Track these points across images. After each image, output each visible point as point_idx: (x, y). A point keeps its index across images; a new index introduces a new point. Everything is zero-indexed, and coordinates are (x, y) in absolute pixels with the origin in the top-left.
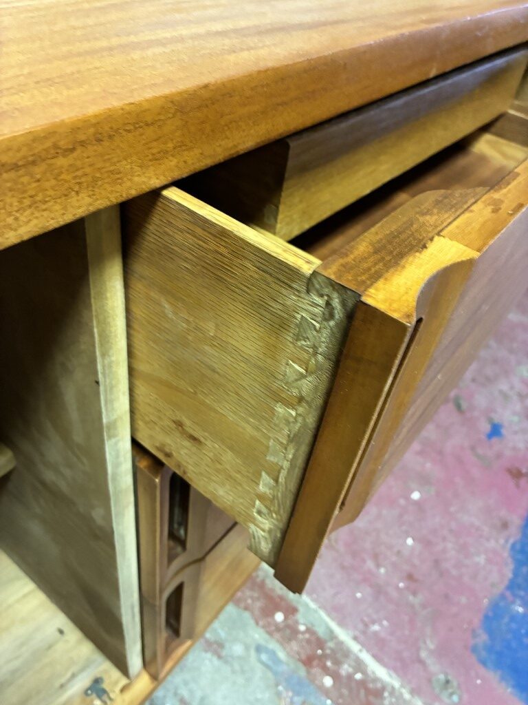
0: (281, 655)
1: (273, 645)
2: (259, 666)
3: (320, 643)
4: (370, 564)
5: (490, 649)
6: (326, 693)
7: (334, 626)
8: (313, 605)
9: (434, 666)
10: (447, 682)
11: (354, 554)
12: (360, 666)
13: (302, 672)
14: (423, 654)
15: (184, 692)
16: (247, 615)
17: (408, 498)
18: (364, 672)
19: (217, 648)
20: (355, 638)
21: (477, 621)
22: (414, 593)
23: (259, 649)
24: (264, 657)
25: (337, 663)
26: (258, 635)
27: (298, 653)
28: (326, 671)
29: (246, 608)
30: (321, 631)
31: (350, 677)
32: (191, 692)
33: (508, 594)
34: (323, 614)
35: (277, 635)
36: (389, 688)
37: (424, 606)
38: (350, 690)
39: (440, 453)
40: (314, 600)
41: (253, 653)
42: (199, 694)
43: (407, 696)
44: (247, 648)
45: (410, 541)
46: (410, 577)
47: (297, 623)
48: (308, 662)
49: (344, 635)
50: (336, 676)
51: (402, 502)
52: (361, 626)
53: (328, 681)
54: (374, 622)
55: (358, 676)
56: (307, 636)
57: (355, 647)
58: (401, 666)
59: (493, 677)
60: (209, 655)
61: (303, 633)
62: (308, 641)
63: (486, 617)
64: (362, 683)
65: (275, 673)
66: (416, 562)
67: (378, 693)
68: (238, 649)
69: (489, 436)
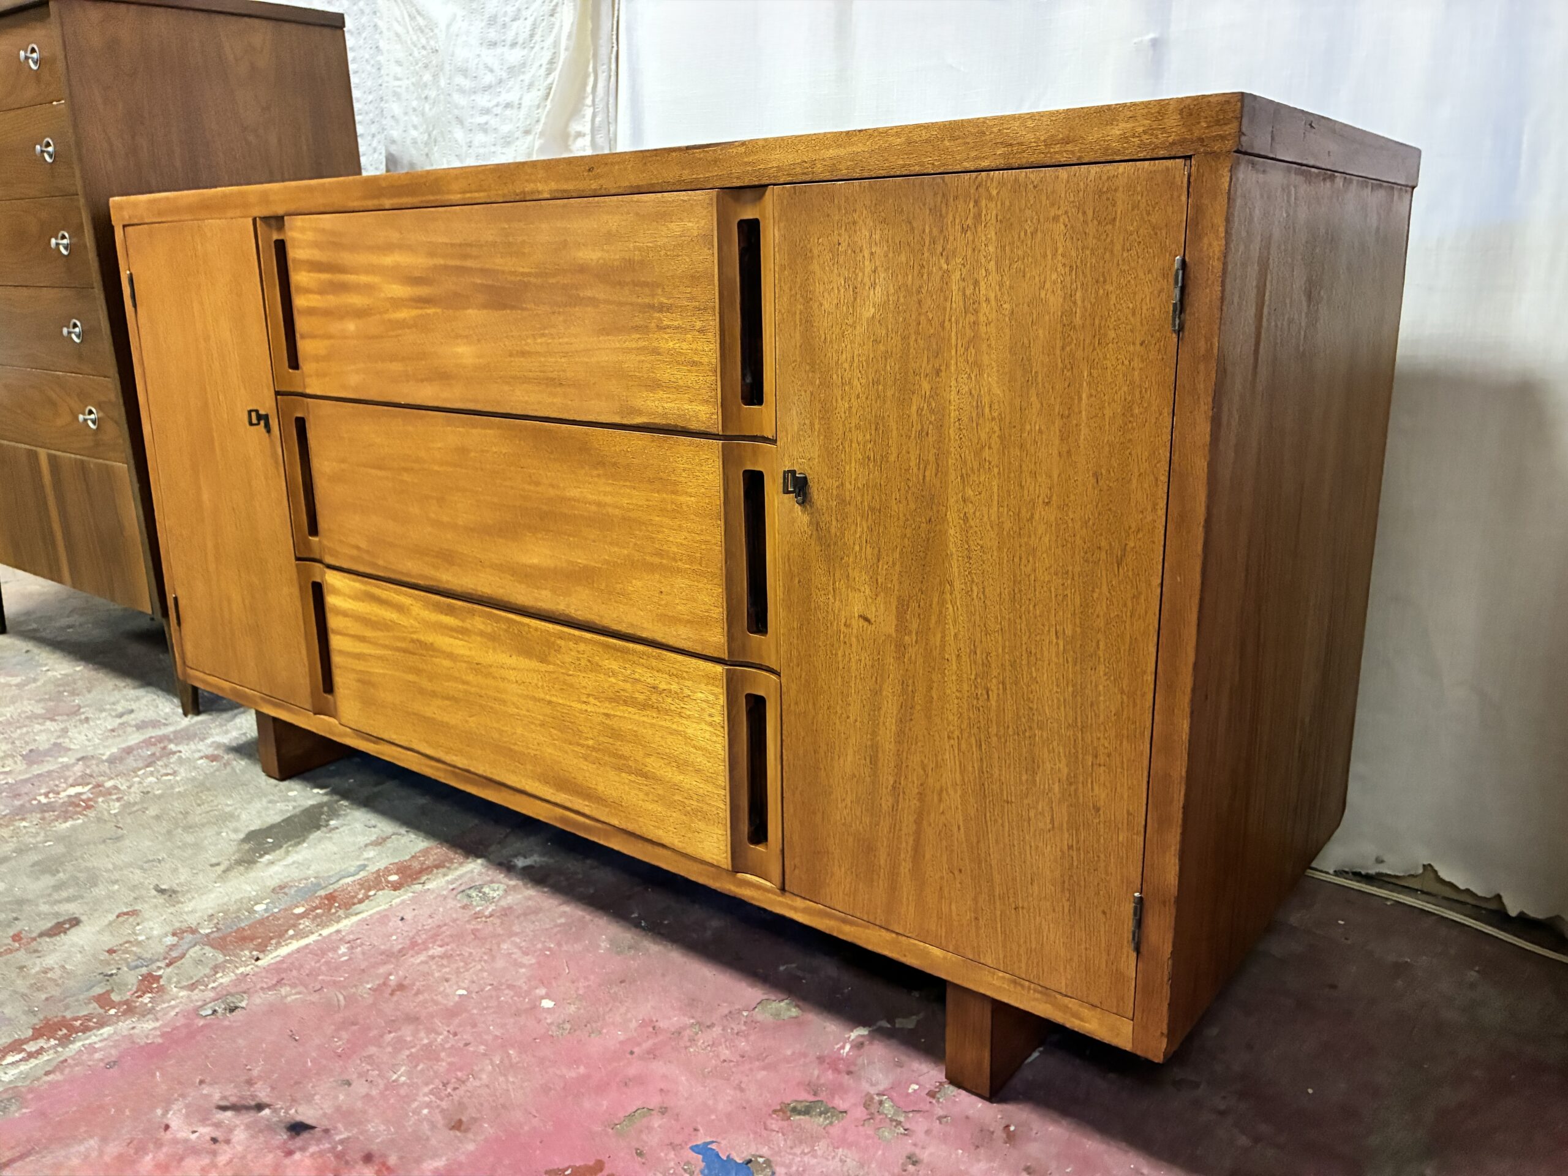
0: (348, 880)
1: (362, 875)
2: (344, 866)
3: (349, 905)
4: (437, 951)
6: (289, 908)
7: (363, 916)
8: (397, 900)
9: (263, 997)
11: (457, 937)
12: (303, 935)
13: (322, 893)
14: (284, 990)
15: (343, 829)
16: (407, 858)
17: (547, 997)
19: (380, 842)
20: (339, 932)
22: (374, 989)
23: (363, 866)
24: (352, 869)
25: (315, 918)
26: (379, 865)
27: (343, 890)
28: (312, 909)
29: (413, 857)
30: (361, 906)
31: (295, 926)
34: (384, 907)
35: (372, 877)
36: (260, 957)
37: (351, 996)
38: (279, 925)
39: (651, 1056)
40: (403, 901)
41: (362, 863)
42: (336, 836)
43: (241, 970)
44: (367, 859)
45: (462, 992)
46: (401, 988)
47: (381, 889)
48: (329, 896)
49: (348, 922)
50: (302, 916)
51: (541, 992)
52: (351, 937)
53: (299, 910)
54: (351, 948)
55: (291, 933)
56: (361, 896)
58: (282, 967)
60: (373, 839)
61: (366, 893)
62: (354, 897)
64: (281, 936)
65: (330, 877)
66: (423, 997)
67: (261, 947)
68: (370, 854)
69: (703, 1150)
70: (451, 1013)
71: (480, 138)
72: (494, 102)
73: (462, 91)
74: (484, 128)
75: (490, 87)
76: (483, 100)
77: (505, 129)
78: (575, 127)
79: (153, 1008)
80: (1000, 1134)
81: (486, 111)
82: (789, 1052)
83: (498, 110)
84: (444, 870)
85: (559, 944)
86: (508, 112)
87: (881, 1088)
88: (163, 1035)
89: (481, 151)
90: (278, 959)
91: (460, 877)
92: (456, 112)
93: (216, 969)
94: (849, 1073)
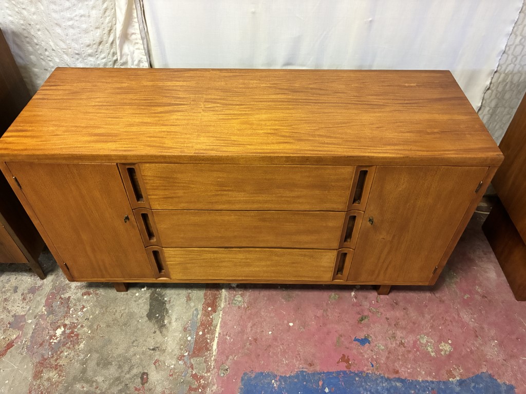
0: (199, 316)
1: (200, 313)
2: (192, 312)
3: (211, 324)
4: (250, 325)
5: (250, 379)
6: (197, 334)
7: (219, 325)
8: (220, 316)
9: (229, 362)
10: (227, 370)
11: (249, 318)
12: (212, 340)
13: (199, 324)
14: (231, 357)
15: (172, 300)
16: (204, 300)
17: (289, 322)
18: (211, 343)
19: (189, 299)
20: (219, 334)
21: (258, 370)
22: (250, 344)
23: (196, 310)
24: (195, 312)
25: (208, 333)
26: (200, 307)
27: (203, 321)
28: (203, 331)
29: (205, 299)
30: (214, 322)
31: (207, 338)
32: (173, 301)
33: (278, 378)
34: (220, 319)
35: (204, 312)
36: (211, 352)
37: (248, 349)
38: (203, 341)
39: (325, 324)
40: (222, 315)
41: (194, 309)
42: (174, 303)
43: (212, 359)
44: (194, 307)
45: (270, 333)
46: (256, 340)
47: (212, 314)
48: (202, 324)
49: (218, 329)
50: (204, 334)
51: (286, 322)
52: (225, 333)
53: (201, 333)
54: (229, 336)
55: (208, 341)
56: (210, 320)
57: (217, 335)
58: (221, 352)
59: (240, 385)
60: (185, 299)
61: (210, 318)
62: (208, 321)
63: (262, 373)
64: (207, 343)
65: (193, 318)
66: (264, 339)
67: (208, 349)
68: (192, 304)
69: (356, 340)
70: (275, 339)
71: (71, 31)
72: (74, 15)
73: (55, 12)
74: (72, 27)
75: (70, 8)
76: (68, 14)
77: (84, 26)
78: (131, 31)
79: (208, 383)
80: (394, 304)
81: (71, 19)
82: (346, 307)
83: (77, 18)
84: (218, 299)
85: (273, 306)
86: (83, 18)
87: (368, 306)
88: (222, 387)
89: (74, 37)
90: (217, 350)
91: (225, 298)
92: (56, 22)
93: (206, 362)
94: (361, 305)
